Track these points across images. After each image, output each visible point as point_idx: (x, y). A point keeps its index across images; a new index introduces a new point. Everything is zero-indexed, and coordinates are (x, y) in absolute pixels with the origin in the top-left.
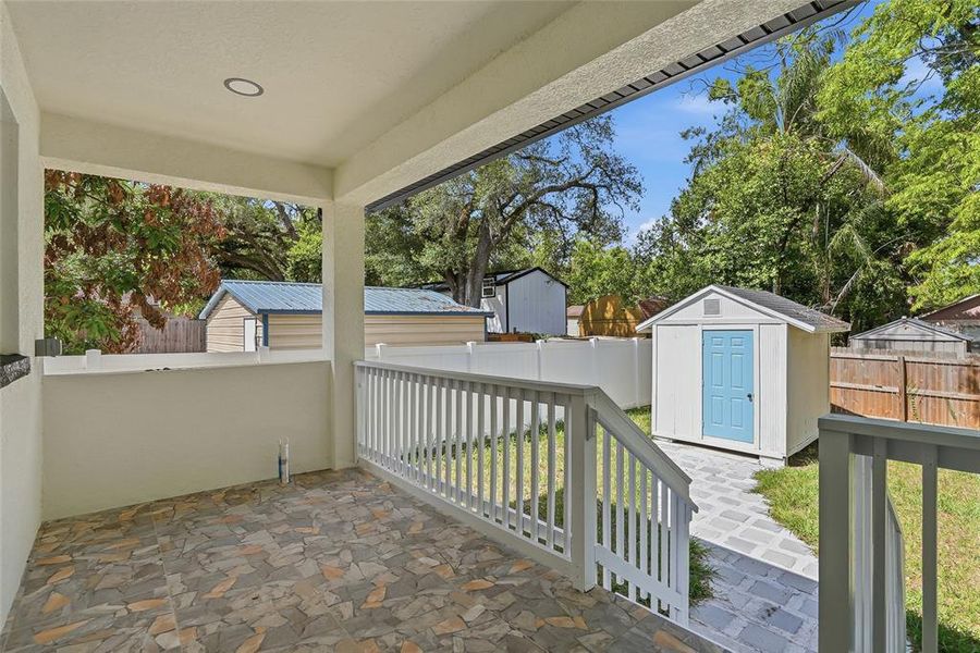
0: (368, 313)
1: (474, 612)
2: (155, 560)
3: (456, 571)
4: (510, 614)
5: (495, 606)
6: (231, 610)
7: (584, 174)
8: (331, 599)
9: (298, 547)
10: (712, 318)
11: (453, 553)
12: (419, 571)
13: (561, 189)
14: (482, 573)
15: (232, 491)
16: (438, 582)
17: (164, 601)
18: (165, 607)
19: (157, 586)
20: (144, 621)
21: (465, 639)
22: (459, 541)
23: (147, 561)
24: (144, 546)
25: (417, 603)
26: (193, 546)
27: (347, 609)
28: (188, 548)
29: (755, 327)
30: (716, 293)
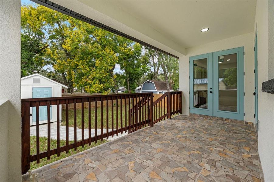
20: (209, 179)
29: (53, 87)
30: (38, 76)
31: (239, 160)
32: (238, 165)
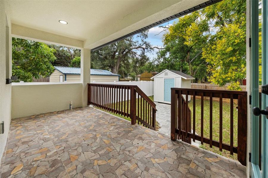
0: (91, 74)
1: (112, 128)
2: (42, 124)
3: (109, 123)
4: (118, 128)
5: (116, 127)
6: (60, 131)
7: (141, 45)
8: (83, 128)
9: (75, 120)
10: (166, 76)
11: (108, 120)
12: (101, 123)
13: (137, 48)
14: (114, 123)
15: (59, 112)
16: (105, 124)
17: (45, 130)
18: (45, 131)
19: (43, 128)
20: (41, 134)
21: (109, 132)
22: (109, 118)
23: (40, 124)
24: (38, 122)
25: (100, 128)
26: (50, 121)
27: (86, 130)
28: (49, 122)
29: (175, 78)
30: (167, 71)
31: (26, 157)
32: (26, 152)
